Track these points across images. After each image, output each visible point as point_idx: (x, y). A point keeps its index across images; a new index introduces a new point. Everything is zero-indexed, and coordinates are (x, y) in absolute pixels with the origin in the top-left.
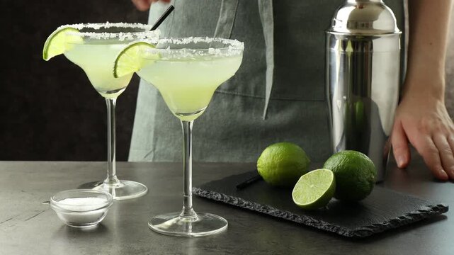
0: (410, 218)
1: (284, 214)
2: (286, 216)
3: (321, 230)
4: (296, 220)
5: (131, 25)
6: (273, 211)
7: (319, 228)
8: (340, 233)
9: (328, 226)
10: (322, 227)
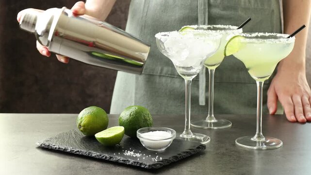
0: (185, 154)
1: (103, 156)
2: (104, 157)
3: (129, 165)
4: (112, 160)
5: (225, 27)
6: (95, 155)
7: (128, 163)
8: (143, 166)
9: (134, 162)
10: (130, 163)
